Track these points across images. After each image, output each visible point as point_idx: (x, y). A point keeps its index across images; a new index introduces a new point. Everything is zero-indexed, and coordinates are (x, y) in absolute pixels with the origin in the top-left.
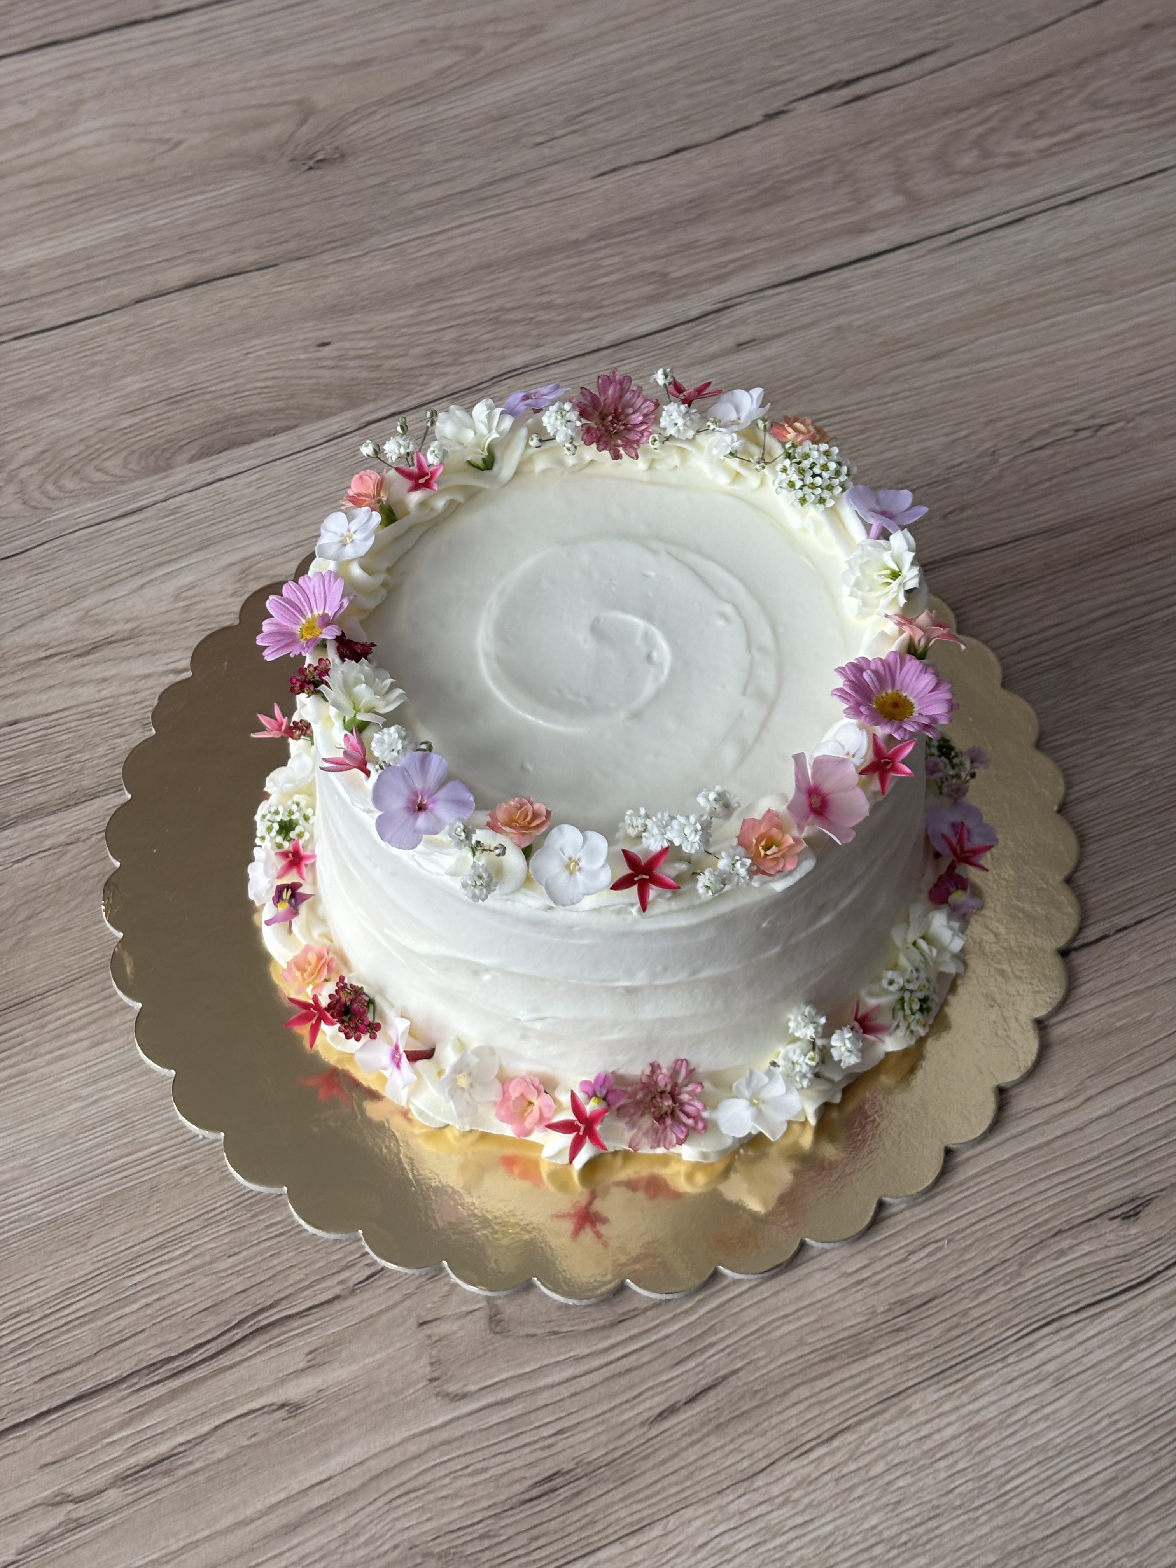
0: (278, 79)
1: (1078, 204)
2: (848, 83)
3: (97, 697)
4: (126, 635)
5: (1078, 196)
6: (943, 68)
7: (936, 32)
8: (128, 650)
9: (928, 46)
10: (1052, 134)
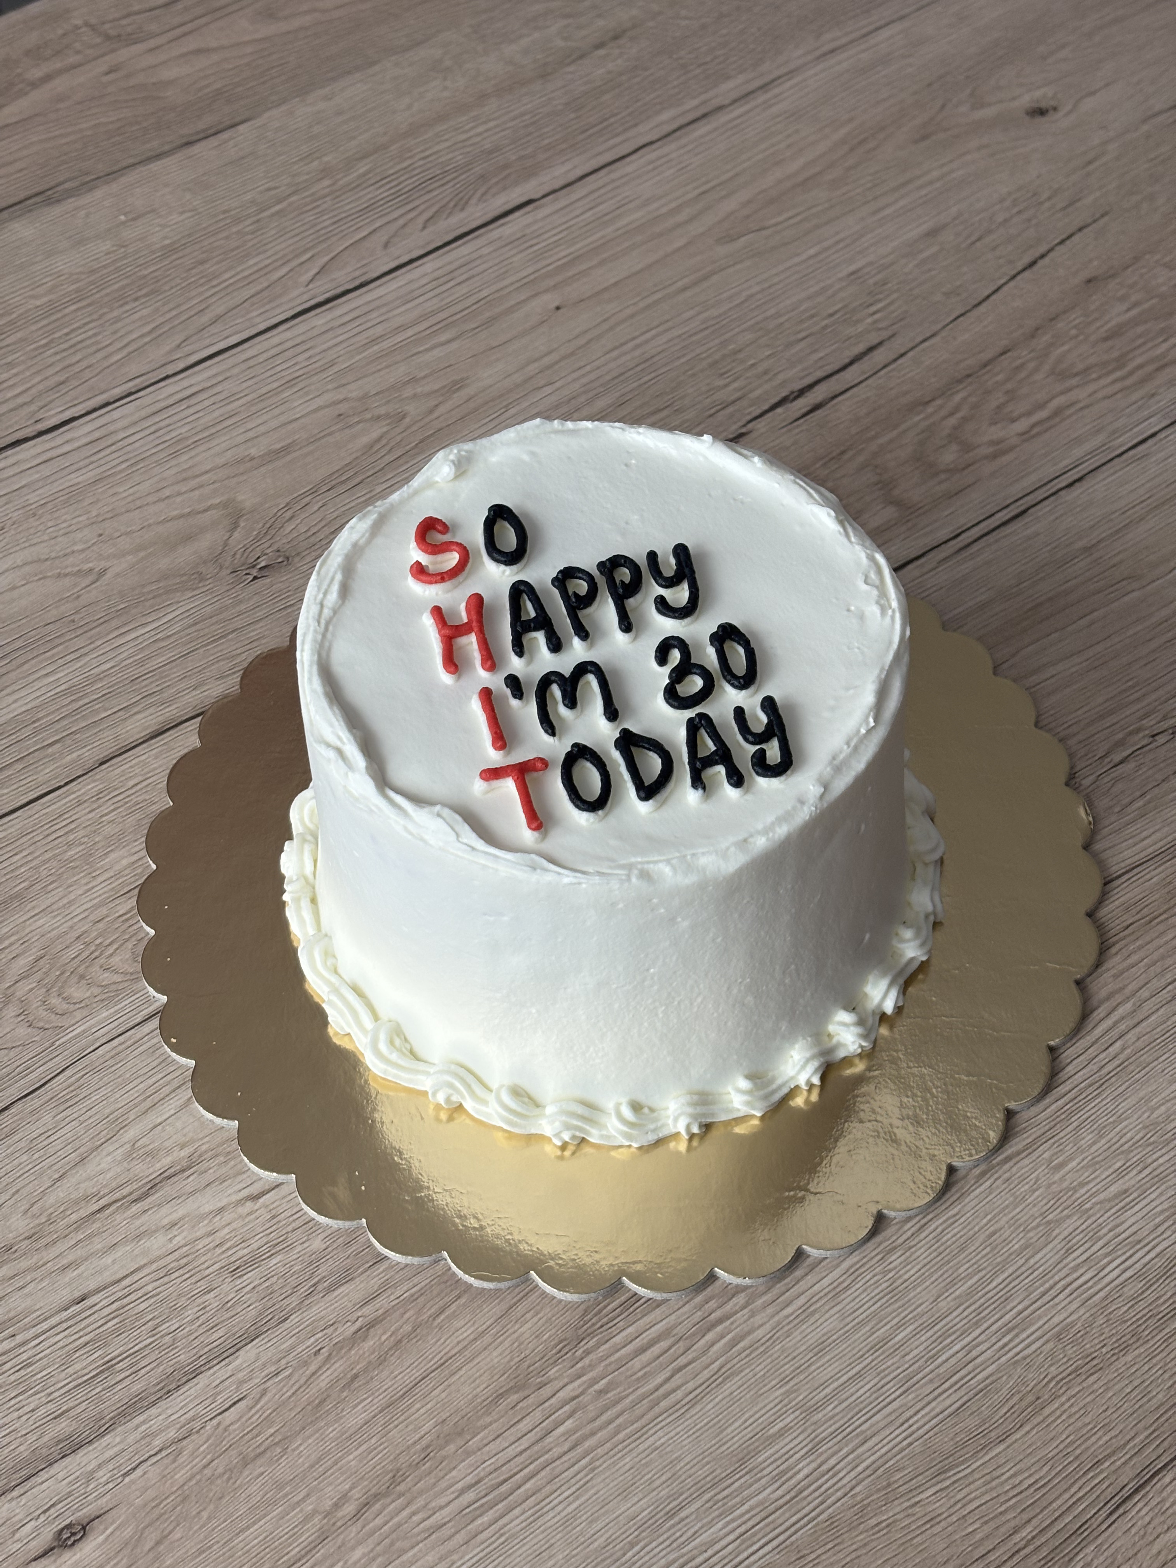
0: (193, 483)
1: (1077, 484)
2: (802, 392)
3: (170, 1246)
4: (184, 1164)
5: (1076, 477)
6: (895, 360)
7: (875, 322)
8: (192, 1182)
9: (874, 339)
10: (1029, 414)
